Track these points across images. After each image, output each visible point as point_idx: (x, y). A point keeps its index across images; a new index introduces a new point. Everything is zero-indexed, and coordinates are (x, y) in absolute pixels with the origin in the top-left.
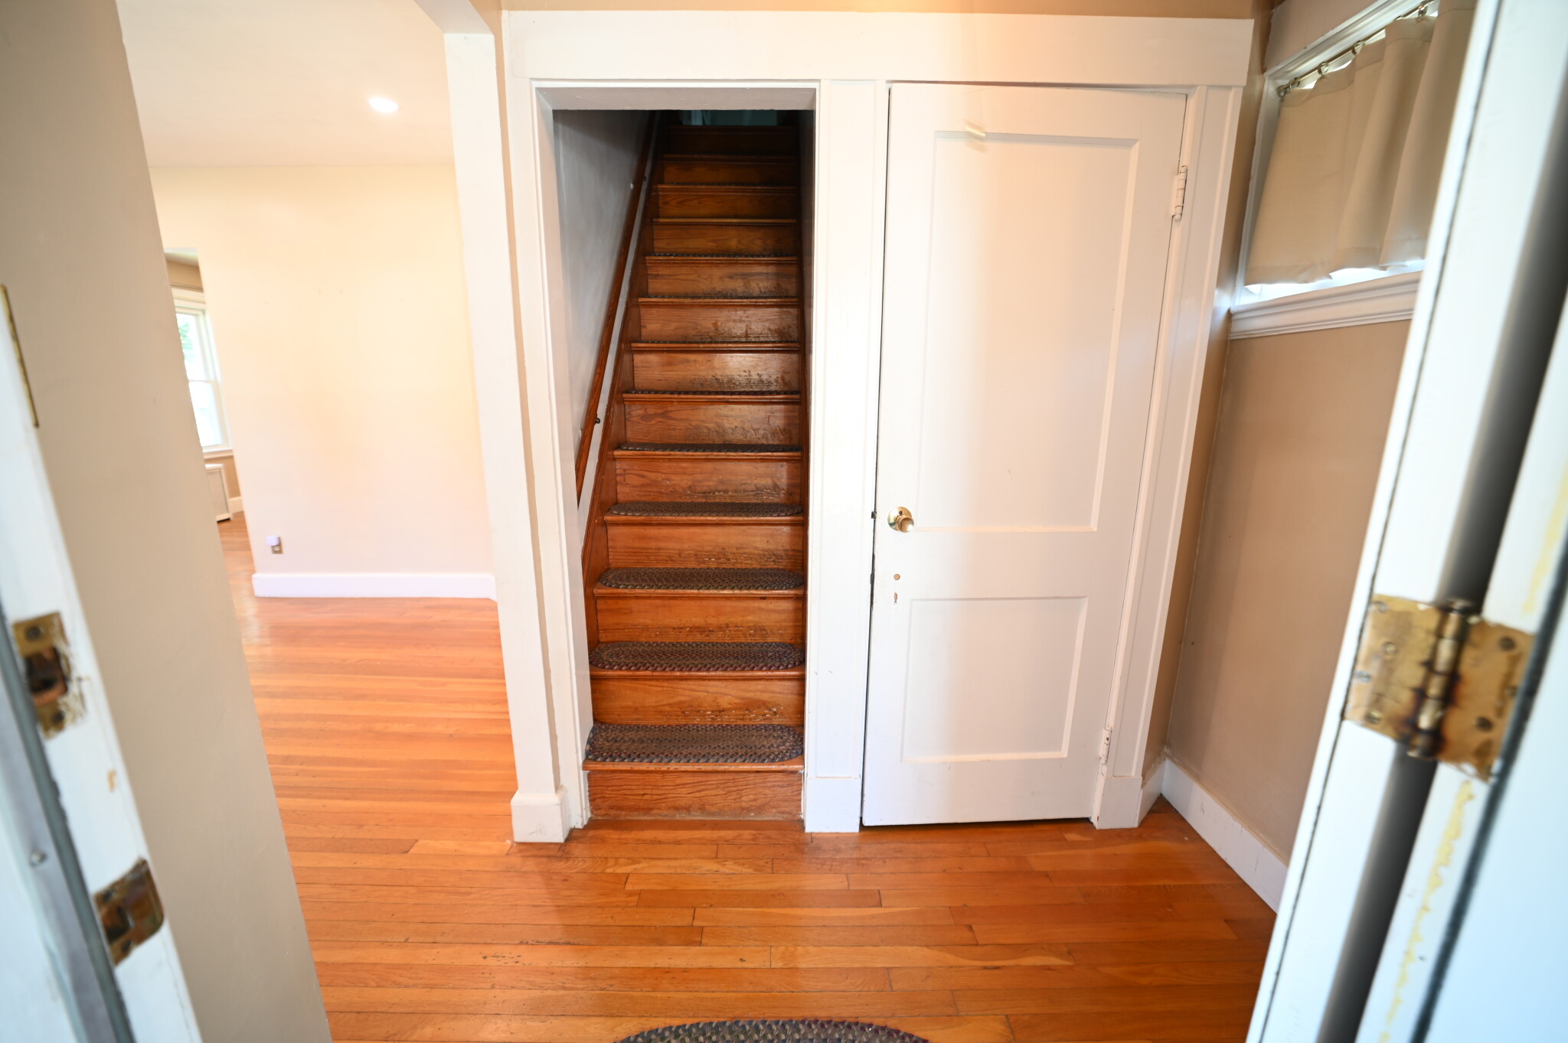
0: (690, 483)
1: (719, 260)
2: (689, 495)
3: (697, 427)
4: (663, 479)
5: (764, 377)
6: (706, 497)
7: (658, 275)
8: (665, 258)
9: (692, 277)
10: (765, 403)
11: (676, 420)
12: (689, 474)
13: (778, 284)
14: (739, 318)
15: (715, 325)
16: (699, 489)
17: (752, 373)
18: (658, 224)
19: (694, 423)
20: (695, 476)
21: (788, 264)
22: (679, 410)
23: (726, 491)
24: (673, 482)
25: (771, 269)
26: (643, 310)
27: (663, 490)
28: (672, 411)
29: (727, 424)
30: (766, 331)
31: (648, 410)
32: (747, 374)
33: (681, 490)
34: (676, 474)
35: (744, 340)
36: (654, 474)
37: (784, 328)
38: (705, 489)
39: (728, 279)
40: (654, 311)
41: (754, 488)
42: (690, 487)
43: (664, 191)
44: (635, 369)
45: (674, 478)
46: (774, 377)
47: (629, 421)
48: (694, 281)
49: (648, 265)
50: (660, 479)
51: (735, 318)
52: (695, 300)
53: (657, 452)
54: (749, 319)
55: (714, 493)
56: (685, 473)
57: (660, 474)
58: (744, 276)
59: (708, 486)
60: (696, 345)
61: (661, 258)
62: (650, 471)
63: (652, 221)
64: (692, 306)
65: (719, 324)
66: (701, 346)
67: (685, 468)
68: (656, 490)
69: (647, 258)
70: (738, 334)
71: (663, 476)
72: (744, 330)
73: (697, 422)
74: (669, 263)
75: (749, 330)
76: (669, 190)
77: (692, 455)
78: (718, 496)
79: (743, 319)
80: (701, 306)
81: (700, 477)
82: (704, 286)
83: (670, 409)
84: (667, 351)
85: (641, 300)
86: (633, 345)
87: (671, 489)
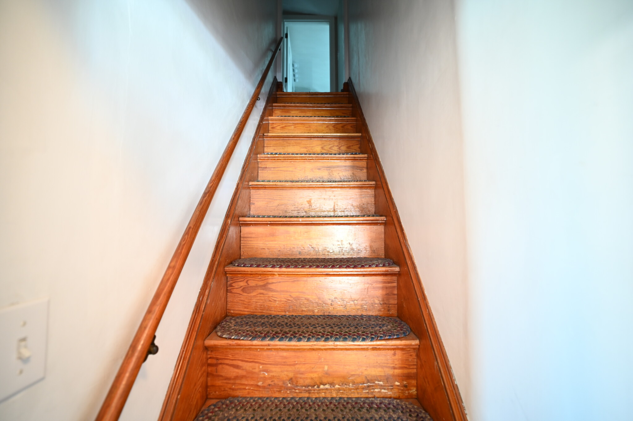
0: (291, 375)
1: (311, 157)
2: (290, 389)
3: (297, 299)
4: (260, 371)
5: (354, 246)
6: (309, 392)
7: (266, 167)
8: (272, 156)
9: (291, 169)
10: (364, 275)
11: (277, 291)
12: (290, 365)
13: (353, 173)
14: (328, 197)
15: (309, 202)
16: (301, 382)
17: (343, 243)
18: (267, 137)
19: (294, 295)
20: (297, 366)
21: (360, 159)
22: (280, 282)
23: (332, 384)
24: (271, 374)
25: (348, 163)
26: (253, 192)
27: (260, 384)
28: (273, 283)
29: (327, 297)
30: (349, 207)
31: (249, 282)
32: (340, 243)
33: (280, 384)
34: (276, 364)
35: (332, 214)
36: (251, 364)
37: (363, 204)
38: (308, 382)
39: (318, 170)
40: (261, 192)
41: (364, 379)
42: (291, 380)
43: (272, 121)
44: (242, 239)
45: (274, 369)
46: (364, 245)
47: (231, 292)
48: (292, 171)
49: (259, 160)
50: (257, 370)
51: (326, 197)
52: (294, 184)
53: (255, 342)
54: (336, 198)
55: (319, 387)
56: (285, 364)
57: (257, 365)
58: (329, 168)
59: (312, 378)
60: (295, 219)
61: (269, 156)
62: (247, 361)
63: (264, 135)
64: (291, 188)
65: (312, 201)
66: (300, 219)
67: (286, 358)
68: (252, 383)
69: (258, 156)
70: (327, 209)
71: (261, 367)
72: (332, 207)
73: (297, 294)
74: (275, 159)
75: (336, 206)
76: (276, 120)
77: (294, 346)
78: (322, 389)
79: (331, 197)
80: (299, 188)
81: (303, 369)
82: (299, 175)
83: (270, 281)
84: (270, 224)
85: (251, 183)
86: (241, 219)
87: (269, 382)
